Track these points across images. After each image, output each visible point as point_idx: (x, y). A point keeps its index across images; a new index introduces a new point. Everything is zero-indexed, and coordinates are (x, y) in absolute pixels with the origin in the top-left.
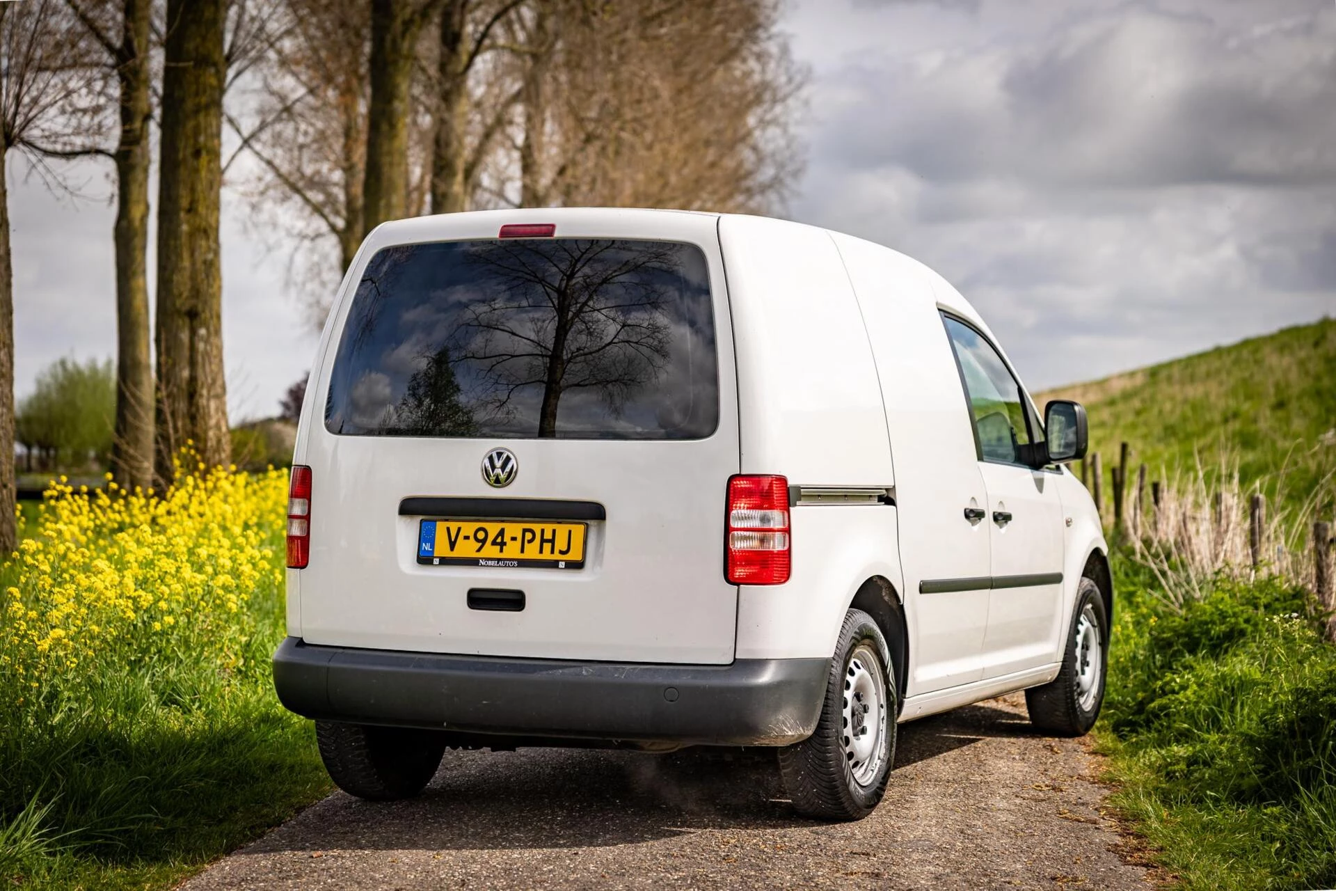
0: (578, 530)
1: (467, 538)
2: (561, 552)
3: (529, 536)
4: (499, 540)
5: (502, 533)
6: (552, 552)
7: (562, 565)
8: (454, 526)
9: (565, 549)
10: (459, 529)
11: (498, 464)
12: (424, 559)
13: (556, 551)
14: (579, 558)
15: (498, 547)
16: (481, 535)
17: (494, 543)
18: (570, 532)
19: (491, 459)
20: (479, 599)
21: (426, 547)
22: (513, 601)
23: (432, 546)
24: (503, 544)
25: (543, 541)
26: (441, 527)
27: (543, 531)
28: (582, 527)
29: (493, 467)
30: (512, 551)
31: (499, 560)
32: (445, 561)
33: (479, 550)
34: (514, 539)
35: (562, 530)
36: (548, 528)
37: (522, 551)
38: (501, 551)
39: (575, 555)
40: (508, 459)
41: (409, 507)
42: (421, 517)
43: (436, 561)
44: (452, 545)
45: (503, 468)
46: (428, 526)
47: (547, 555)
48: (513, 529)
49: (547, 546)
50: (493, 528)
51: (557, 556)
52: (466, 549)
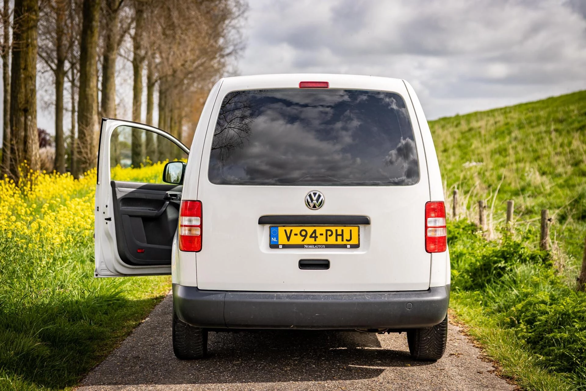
0: (355, 229)
1: (296, 235)
2: (347, 240)
3: (329, 233)
4: (314, 235)
5: (315, 232)
6: (343, 240)
7: (348, 246)
8: (288, 229)
9: (349, 239)
10: (291, 231)
11: (315, 198)
12: (274, 246)
13: (345, 240)
14: (357, 243)
15: (314, 239)
16: (304, 233)
17: (311, 237)
18: (351, 231)
19: (310, 196)
20: (304, 264)
21: (274, 240)
22: (324, 265)
23: (277, 239)
24: (316, 237)
25: (337, 235)
26: (281, 230)
27: (336, 230)
28: (357, 228)
29: (312, 200)
30: (321, 240)
31: (315, 245)
32: (285, 246)
33: (303, 241)
34: (321, 234)
35: (347, 230)
36: (339, 229)
37: (327, 240)
38: (315, 240)
39: (354, 241)
40: (319, 196)
41: (263, 221)
42: (269, 225)
43: (281, 247)
44: (288, 238)
45: (317, 200)
46: (273, 229)
47: (340, 242)
48: (321, 230)
49: (340, 238)
50: (310, 230)
51: (345, 242)
52: (296, 240)
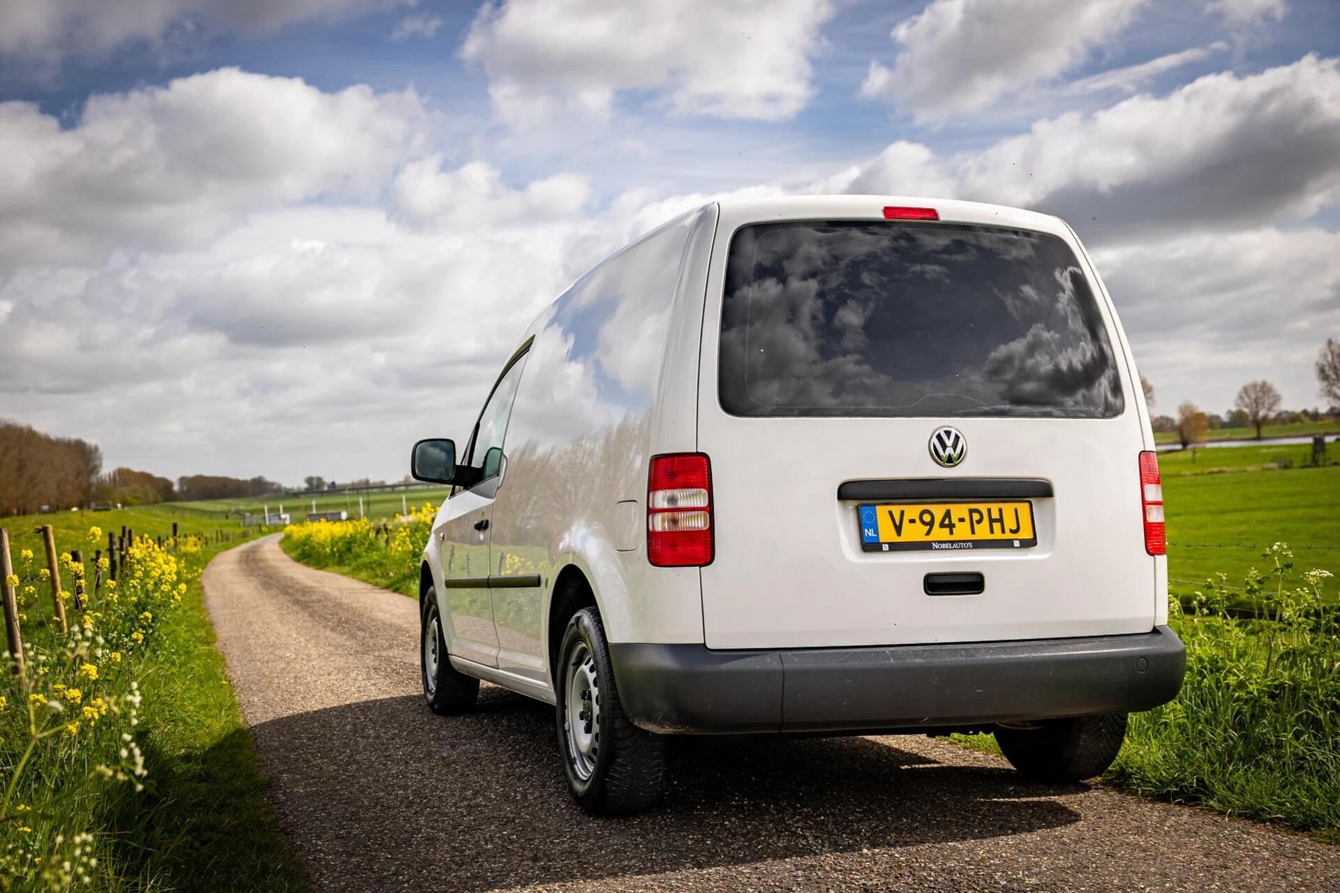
0: (1023, 508)
1: (912, 521)
2: (1012, 531)
3: (976, 517)
4: (947, 522)
5: (948, 514)
6: (1003, 532)
7: (1017, 544)
8: (896, 510)
9: (1014, 528)
10: (902, 513)
11: (949, 443)
12: (871, 546)
13: (1007, 530)
14: (1031, 536)
15: (947, 530)
16: (927, 518)
17: (942, 525)
18: (1016, 510)
19: (939, 437)
20: (936, 585)
21: (869, 533)
22: (972, 584)
23: (876, 531)
24: (951, 526)
25: (992, 521)
26: (882, 512)
27: (989, 510)
28: (1027, 505)
29: (944, 446)
30: (962, 532)
31: (952, 542)
32: (895, 547)
33: (928, 533)
34: (962, 520)
35: (1008, 509)
36: (995, 508)
37: (973, 532)
38: (951, 533)
39: (1026, 534)
40: (957, 438)
41: (846, 492)
42: (855, 503)
43: (886, 547)
44: (898, 529)
46: (866, 511)
47: (998, 535)
48: (959, 511)
49: (997, 526)
50: (938, 511)
51: (1008, 536)
52: (914, 532)
